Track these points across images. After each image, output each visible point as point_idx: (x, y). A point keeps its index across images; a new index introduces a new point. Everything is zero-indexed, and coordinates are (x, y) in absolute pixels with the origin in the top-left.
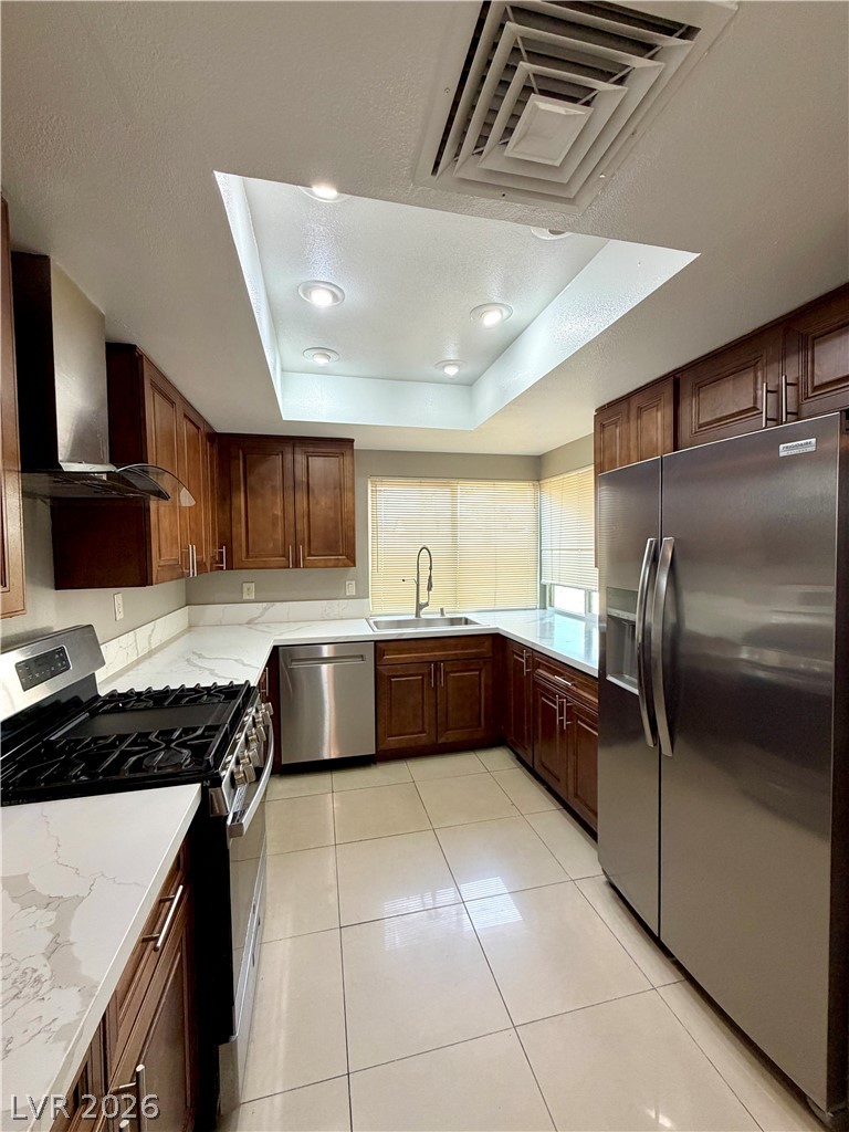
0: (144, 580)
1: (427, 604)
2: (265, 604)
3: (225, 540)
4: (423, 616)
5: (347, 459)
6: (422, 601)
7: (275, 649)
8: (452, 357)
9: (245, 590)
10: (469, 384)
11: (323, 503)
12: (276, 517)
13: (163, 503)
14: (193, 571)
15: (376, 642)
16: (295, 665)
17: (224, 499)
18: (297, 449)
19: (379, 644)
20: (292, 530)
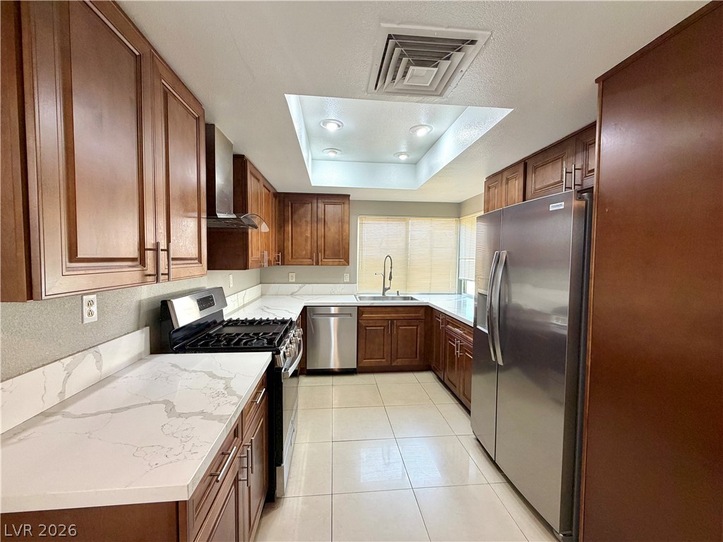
0: (245, 267)
1: (389, 288)
2: (300, 285)
3: (281, 249)
4: (387, 295)
5: (346, 206)
6: (387, 286)
7: (305, 308)
8: (404, 150)
9: (290, 276)
10: (414, 164)
11: (332, 230)
12: (307, 237)
13: (255, 230)
14: (266, 264)
15: (358, 307)
16: (315, 317)
17: (281, 227)
18: (320, 201)
19: (360, 308)
20: (316, 244)
